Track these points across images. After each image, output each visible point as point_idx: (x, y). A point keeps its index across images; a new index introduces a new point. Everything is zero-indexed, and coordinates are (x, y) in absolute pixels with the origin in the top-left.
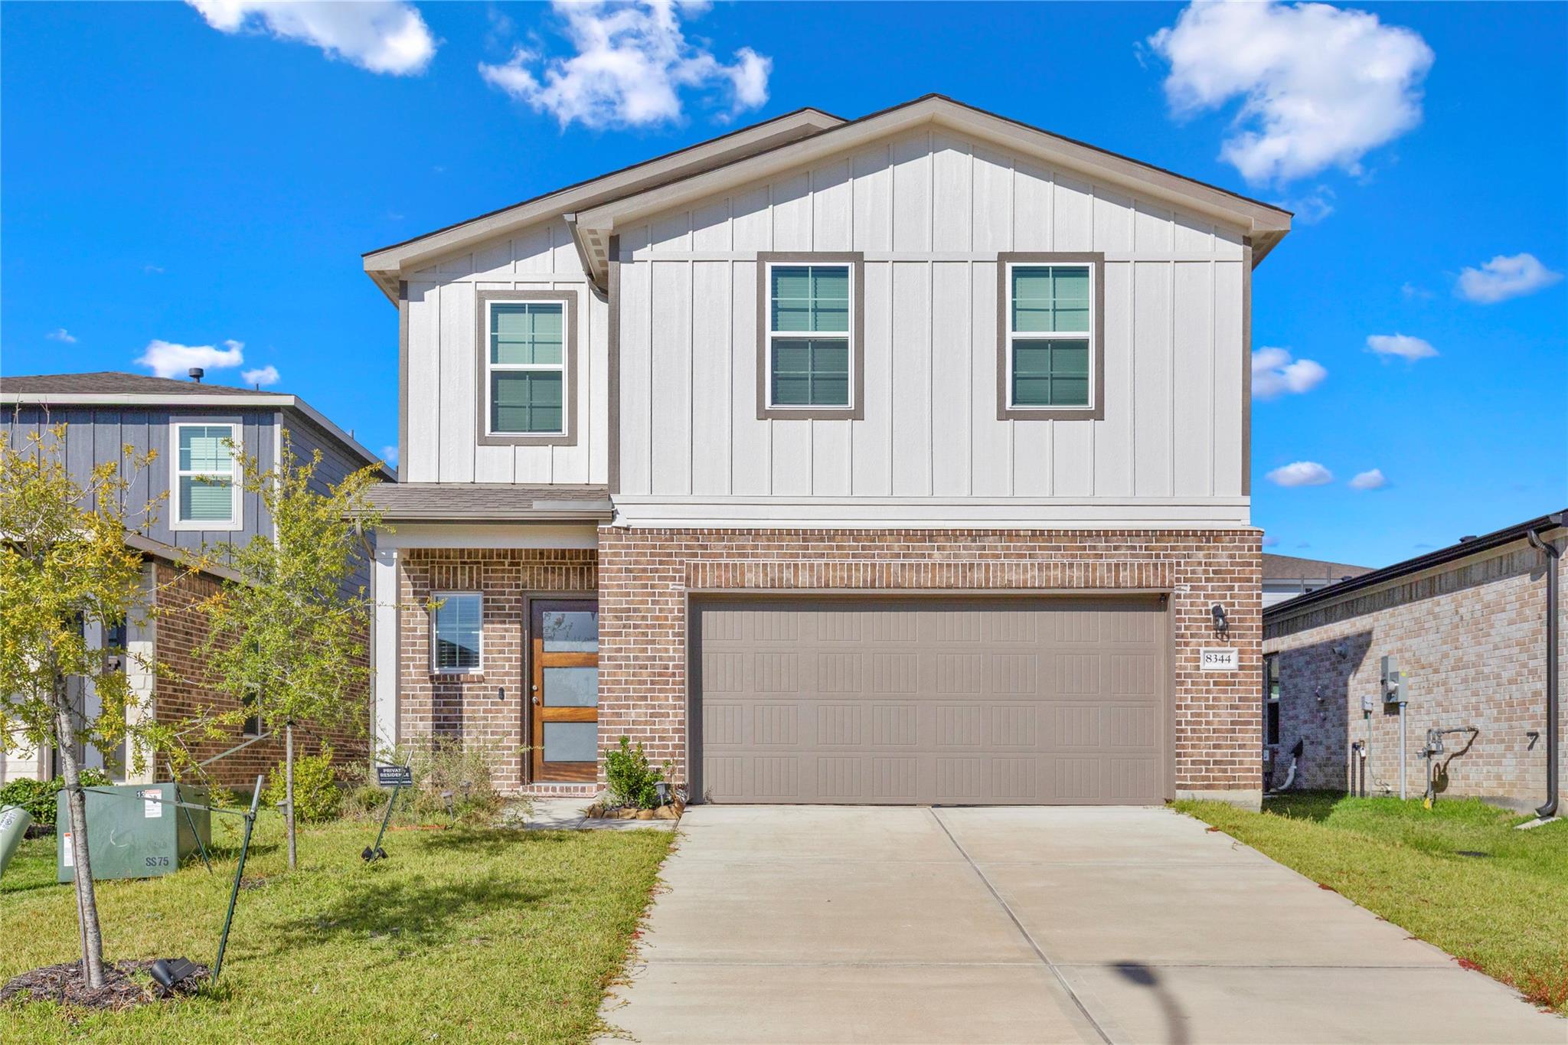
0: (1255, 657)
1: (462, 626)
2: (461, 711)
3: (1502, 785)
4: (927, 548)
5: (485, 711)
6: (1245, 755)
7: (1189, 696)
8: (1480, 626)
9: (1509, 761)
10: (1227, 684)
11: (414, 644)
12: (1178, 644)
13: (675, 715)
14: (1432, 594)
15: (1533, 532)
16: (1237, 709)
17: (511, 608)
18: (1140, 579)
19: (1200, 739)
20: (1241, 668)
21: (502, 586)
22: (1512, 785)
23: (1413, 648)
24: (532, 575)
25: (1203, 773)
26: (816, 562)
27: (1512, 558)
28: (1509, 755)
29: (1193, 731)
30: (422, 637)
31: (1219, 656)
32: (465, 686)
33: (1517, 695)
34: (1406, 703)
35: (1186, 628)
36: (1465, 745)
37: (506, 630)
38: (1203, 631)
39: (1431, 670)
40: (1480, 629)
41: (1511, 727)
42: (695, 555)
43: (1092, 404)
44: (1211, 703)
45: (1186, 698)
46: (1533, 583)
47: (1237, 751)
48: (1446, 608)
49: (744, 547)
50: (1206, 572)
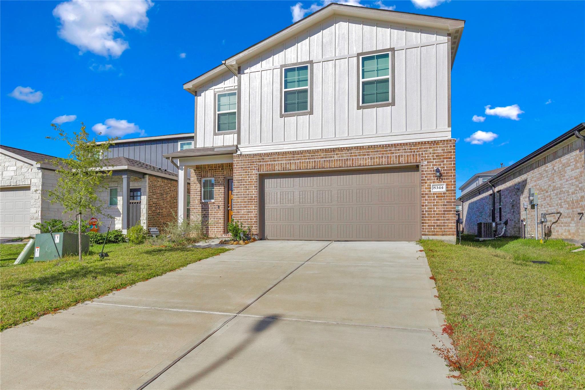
0: (453, 186)
1: (210, 188)
2: (208, 212)
3: (570, 234)
4: (332, 155)
5: (215, 212)
6: (449, 223)
7: (427, 201)
8: (561, 173)
9: (573, 225)
10: (442, 197)
11: (197, 194)
12: (422, 183)
13: (255, 212)
14: (545, 164)
15: (577, 132)
16: (446, 206)
17: (222, 182)
18: (408, 160)
19: (431, 217)
20: (447, 191)
21: (219, 176)
22: (574, 234)
23: (539, 184)
24: (227, 172)
25: (432, 230)
26: (297, 161)
27: (572, 145)
28: (573, 222)
29: (428, 214)
30: (199, 191)
31: (439, 187)
32: (210, 205)
33: (575, 198)
34: (538, 204)
35: (425, 177)
36: (557, 219)
37: (220, 188)
38: (432, 178)
39: (545, 192)
40: (561, 174)
41: (573, 211)
42: (260, 162)
43: (390, 101)
44: (435, 204)
45: (426, 202)
46: (580, 153)
47: (446, 221)
48: (550, 168)
49: (275, 158)
50: (433, 156)
